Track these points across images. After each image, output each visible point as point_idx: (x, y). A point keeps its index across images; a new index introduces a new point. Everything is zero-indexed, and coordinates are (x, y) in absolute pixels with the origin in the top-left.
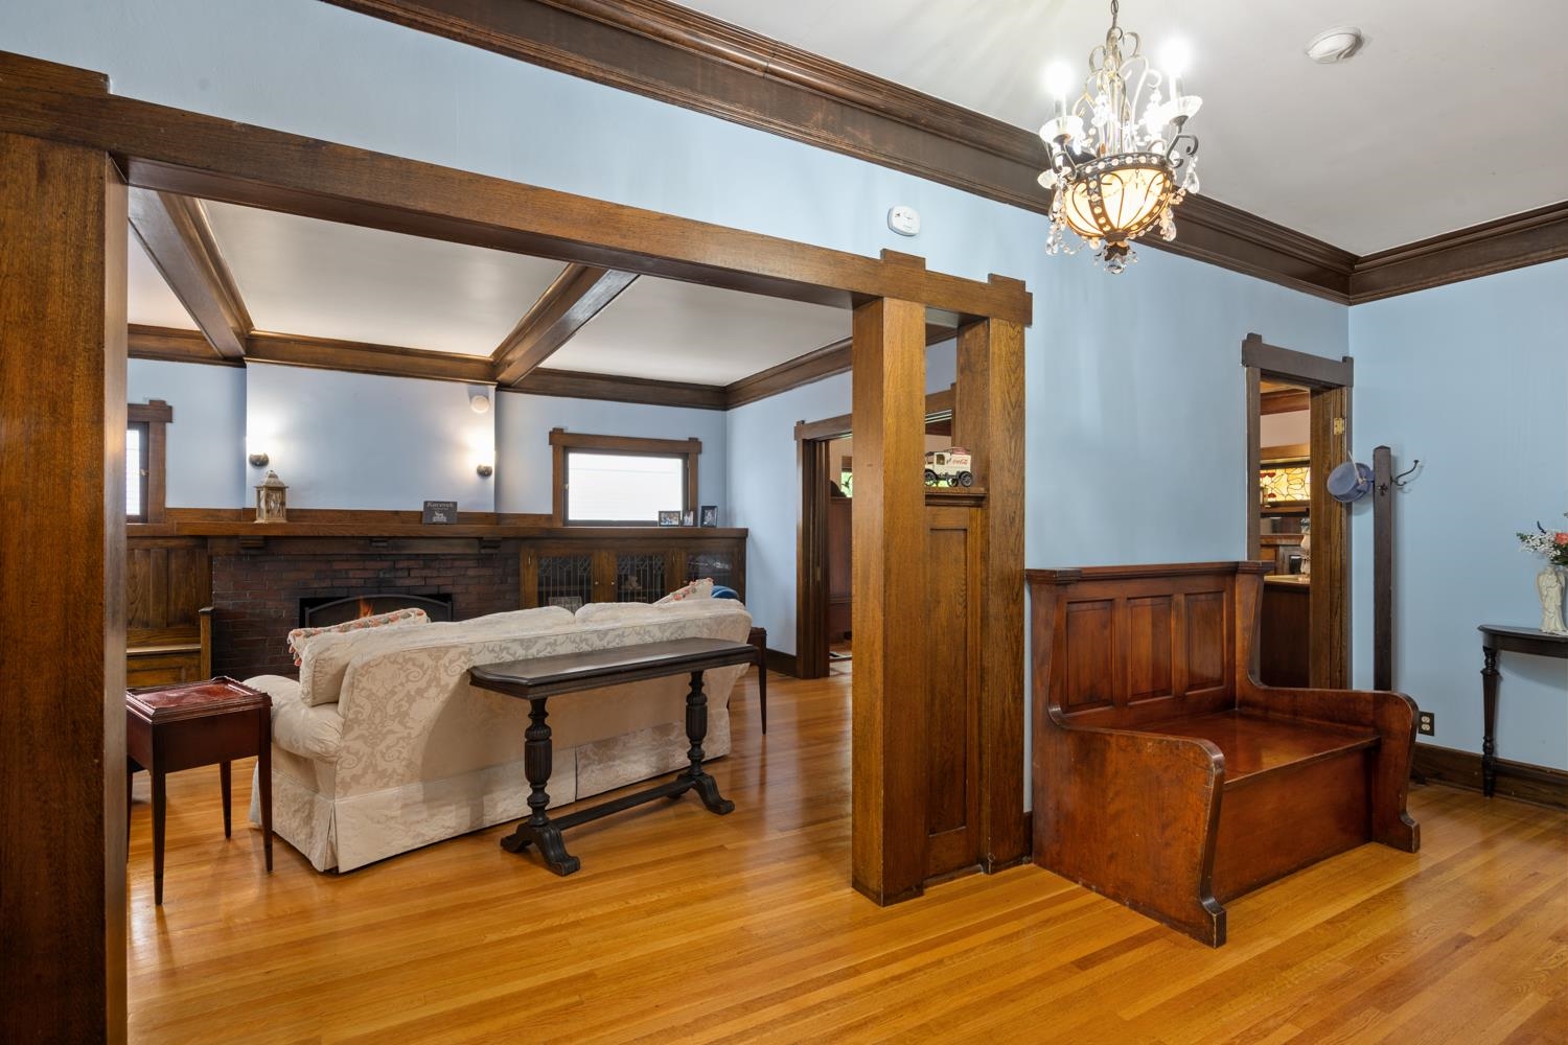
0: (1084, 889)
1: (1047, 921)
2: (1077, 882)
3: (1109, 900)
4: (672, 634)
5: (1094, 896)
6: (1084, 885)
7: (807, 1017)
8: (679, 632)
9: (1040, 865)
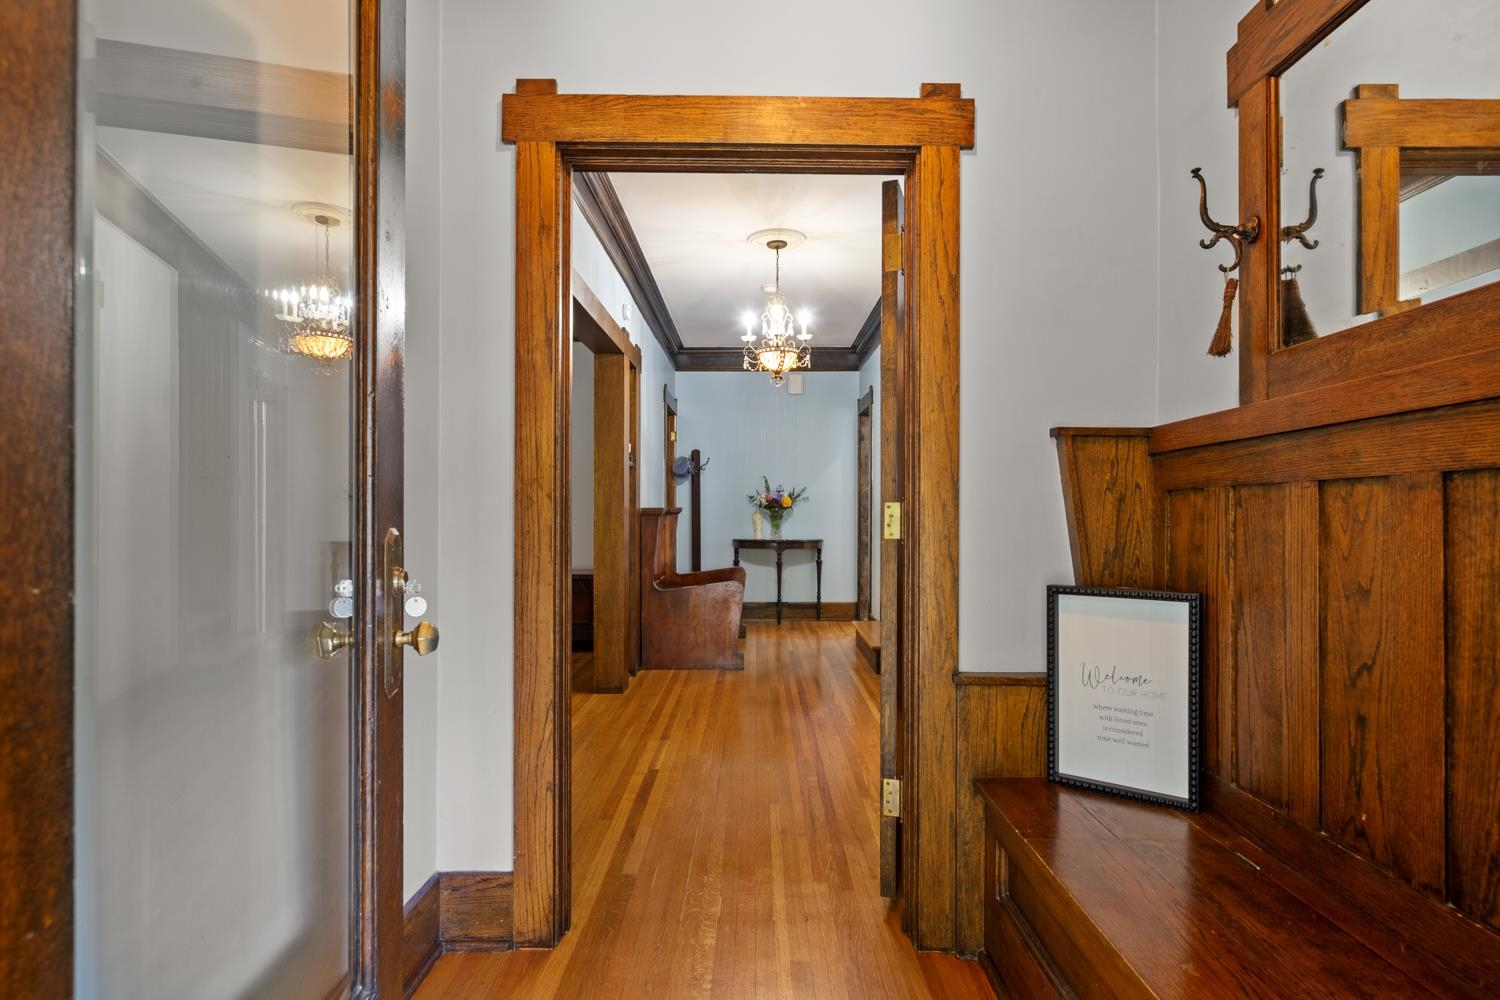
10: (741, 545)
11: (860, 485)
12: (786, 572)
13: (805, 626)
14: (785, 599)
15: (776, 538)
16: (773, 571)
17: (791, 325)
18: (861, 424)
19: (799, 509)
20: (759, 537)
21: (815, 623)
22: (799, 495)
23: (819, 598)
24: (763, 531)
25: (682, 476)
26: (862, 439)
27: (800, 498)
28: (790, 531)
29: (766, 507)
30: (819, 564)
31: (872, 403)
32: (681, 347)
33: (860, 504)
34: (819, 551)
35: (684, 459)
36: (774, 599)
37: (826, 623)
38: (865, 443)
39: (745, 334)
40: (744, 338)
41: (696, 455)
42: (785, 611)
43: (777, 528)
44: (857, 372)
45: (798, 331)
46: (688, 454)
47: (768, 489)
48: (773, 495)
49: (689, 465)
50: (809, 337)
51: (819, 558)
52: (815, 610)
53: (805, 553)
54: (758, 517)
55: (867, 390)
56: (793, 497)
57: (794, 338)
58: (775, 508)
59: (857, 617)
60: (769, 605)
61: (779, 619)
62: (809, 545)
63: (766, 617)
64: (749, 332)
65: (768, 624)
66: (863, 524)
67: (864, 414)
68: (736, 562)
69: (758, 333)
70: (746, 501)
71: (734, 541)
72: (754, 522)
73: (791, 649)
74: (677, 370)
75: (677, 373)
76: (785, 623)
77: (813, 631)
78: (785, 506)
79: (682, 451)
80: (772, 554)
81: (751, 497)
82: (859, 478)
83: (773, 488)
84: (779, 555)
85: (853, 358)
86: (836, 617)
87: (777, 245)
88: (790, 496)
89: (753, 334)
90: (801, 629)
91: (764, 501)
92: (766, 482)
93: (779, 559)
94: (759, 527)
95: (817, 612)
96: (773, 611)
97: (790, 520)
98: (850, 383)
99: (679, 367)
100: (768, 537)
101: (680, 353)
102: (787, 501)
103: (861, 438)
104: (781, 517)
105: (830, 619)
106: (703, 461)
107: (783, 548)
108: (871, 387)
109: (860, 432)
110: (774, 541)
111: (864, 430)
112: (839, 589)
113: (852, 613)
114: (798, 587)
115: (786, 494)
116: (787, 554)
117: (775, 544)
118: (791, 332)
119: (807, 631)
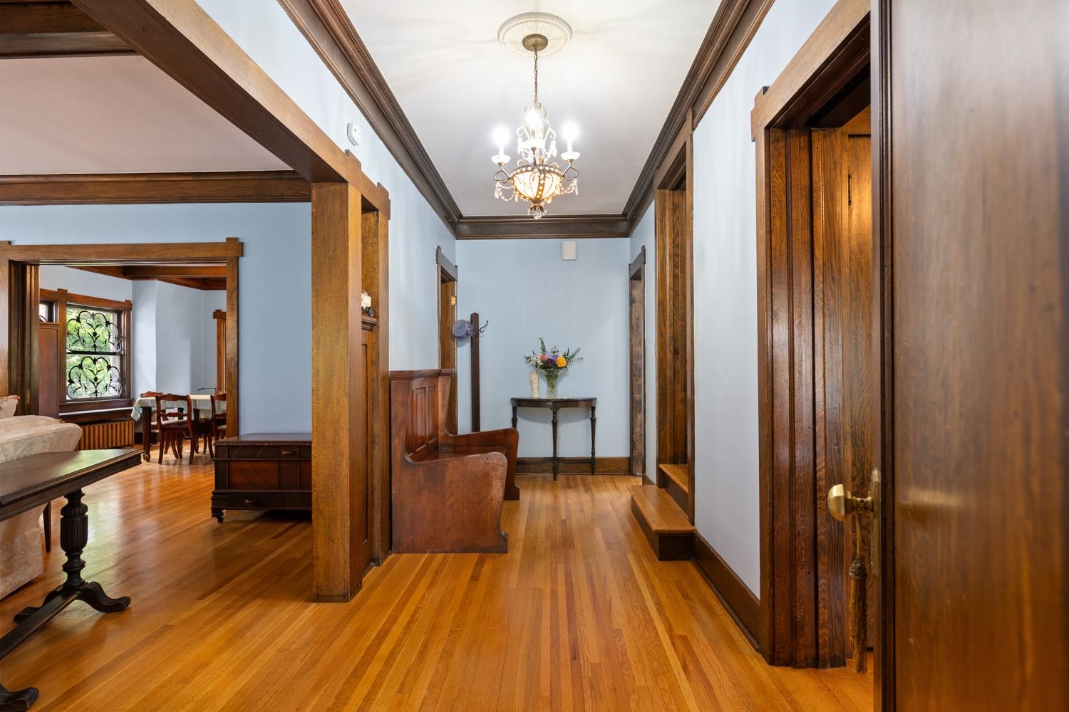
0: (431, 554)
1: (437, 572)
2: (426, 552)
3: (448, 554)
4: (23, 451)
5: (440, 556)
6: (430, 552)
7: (395, 659)
8: (29, 450)
9: (398, 553)
10: (518, 404)
11: (631, 346)
12: (562, 429)
13: (579, 482)
14: (561, 454)
15: (552, 397)
16: (550, 427)
17: (553, 144)
18: (632, 287)
19: (574, 368)
20: (536, 396)
21: (590, 478)
22: (574, 356)
23: (593, 453)
24: (539, 389)
25: (461, 338)
26: (634, 302)
27: (576, 358)
28: (565, 389)
29: (541, 367)
30: (593, 421)
31: (645, 263)
32: (460, 216)
33: (632, 363)
34: (593, 409)
35: (463, 322)
36: (551, 455)
37: (601, 478)
38: (637, 305)
39: (496, 153)
40: (495, 160)
41: (475, 317)
42: (561, 466)
43: (552, 386)
44: (628, 239)
45: (562, 148)
46: (468, 319)
47: (544, 350)
48: (549, 355)
49: (467, 328)
50: (576, 156)
51: (593, 415)
52: (590, 465)
53: (580, 411)
54: (535, 377)
55: (640, 251)
56: (568, 358)
57: (558, 159)
58: (550, 368)
59: (630, 472)
60: (546, 460)
61: (555, 472)
62: (584, 403)
63: (543, 472)
64: (502, 152)
65: (544, 478)
66: (634, 383)
67: (636, 277)
68: (514, 421)
69: (512, 151)
70: (524, 361)
71: (512, 399)
72: (531, 382)
73: (564, 517)
74: (457, 239)
75: (458, 242)
76: (561, 477)
77: (587, 489)
78: (559, 366)
79: (462, 314)
80: (549, 413)
81: (528, 358)
82: (631, 339)
83: (548, 349)
84: (555, 413)
85: (623, 226)
86: (610, 471)
87: (536, 43)
88: (565, 356)
89: (505, 153)
90: (576, 487)
91: (539, 361)
92: (542, 343)
93: (554, 418)
94: (535, 386)
95: (591, 467)
96: (550, 465)
97: (565, 379)
98: (620, 250)
99: (459, 235)
100: (544, 396)
101: (459, 222)
102: (561, 361)
103: (632, 301)
104: (557, 376)
105: (603, 473)
106: (481, 324)
107: (558, 407)
108: (643, 248)
109: (631, 295)
110: (549, 400)
111: (635, 293)
112: (613, 444)
113: (625, 467)
114: (573, 443)
115: (560, 355)
116: (562, 412)
117: (551, 403)
118: (553, 151)
119: (581, 488)
